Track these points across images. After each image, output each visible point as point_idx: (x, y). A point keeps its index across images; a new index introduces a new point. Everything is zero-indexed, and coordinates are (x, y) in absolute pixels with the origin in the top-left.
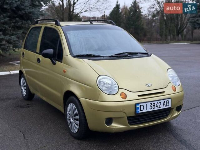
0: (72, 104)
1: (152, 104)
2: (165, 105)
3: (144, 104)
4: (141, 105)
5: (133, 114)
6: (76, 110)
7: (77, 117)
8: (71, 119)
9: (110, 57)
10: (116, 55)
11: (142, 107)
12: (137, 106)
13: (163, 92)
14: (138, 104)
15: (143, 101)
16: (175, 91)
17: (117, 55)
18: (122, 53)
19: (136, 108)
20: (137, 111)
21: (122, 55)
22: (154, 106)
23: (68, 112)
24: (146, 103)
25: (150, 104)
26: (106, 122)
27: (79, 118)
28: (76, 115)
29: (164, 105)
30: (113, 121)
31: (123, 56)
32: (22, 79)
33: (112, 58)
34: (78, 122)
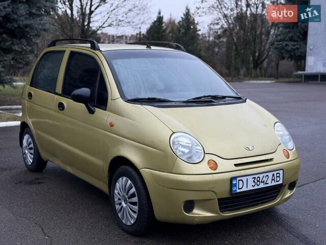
0: (125, 178)
1: (255, 178)
2: (274, 180)
3: (244, 179)
4: (239, 180)
5: (227, 195)
6: (132, 187)
7: (135, 199)
8: (123, 203)
9: (184, 102)
10: (194, 99)
11: (241, 182)
12: (234, 182)
13: (271, 160)
14: (235, 178)
15: (243, 173)
16: (288, 157)
17: (196, 100)
18: (202, 97)
19: (232, 185)
20: (234, 189)
21: (203, 99)
22: (258, 181)
23: (116, 192)
24: (247, 177)
25: (253, 178)
26: (184, 207)
27: (137, 201)
28: (133, 196)
29: (272, 180)
30: (195, 207)
31: (205, 102)
32: (26, 137)
33: (189, 104)
34: (136, 208)
